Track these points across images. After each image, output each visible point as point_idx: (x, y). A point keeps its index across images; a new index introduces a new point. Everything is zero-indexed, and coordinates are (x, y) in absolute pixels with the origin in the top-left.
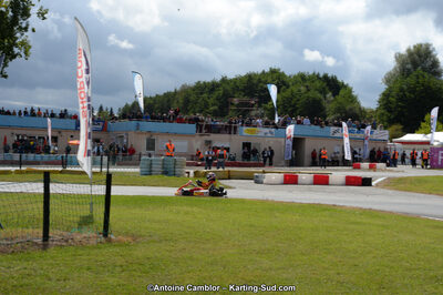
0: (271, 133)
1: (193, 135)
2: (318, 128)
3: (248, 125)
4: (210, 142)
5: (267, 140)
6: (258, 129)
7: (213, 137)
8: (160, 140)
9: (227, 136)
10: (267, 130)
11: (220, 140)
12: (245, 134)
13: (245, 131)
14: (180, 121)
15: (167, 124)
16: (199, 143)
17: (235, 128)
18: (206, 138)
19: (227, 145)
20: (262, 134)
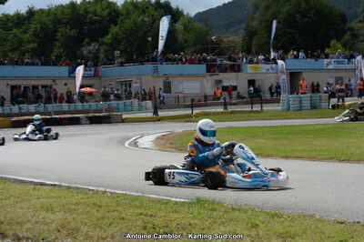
0: (272, 68)
1: (203, 76)
2: (312, 61)
3: (251, 62)
4: (220, 81)
5: (269, 75)
6: (260, 65)
7: (222, 76)
8: (175, 83)
9: (235, 74)
10: (268, 66)
11: (229, 79)
12: (249, 71)
14: (191, 62)
15: (180, 65)
16: (210, 83)
17: (239, 66)
18: (216, 77)
19: (234, 84)
20: (265, 71)
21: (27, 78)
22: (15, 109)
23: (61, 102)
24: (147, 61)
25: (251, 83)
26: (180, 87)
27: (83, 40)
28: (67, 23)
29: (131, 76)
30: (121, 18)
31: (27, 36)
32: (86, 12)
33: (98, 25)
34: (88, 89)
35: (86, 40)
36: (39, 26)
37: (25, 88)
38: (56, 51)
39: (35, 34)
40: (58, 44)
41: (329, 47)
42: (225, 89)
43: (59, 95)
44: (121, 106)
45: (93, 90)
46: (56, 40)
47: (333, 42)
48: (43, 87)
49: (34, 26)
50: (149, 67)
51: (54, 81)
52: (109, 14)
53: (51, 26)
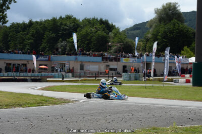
0: (135, 61)
1: (100, 63)
3: (125, 57)
4: (108, 66)
5: (134, 64)
6: (129, 59)
7: (109, 63)
8: (86, 65)
9: (116, 62)
10: (134, 59)
11: (113, 65)
12: (124, 61)
13: (124, 60)
14: (94, 56)
15: (89, 57)
16: (103, 66)
17: (119, 59)
18: (107, 64)
19: (115, 67)
20: (131, 61)
21: (15, 60)
22: (6, 74)
23: (29, 72)
24: (73, 54)
25: (124, 67)
26: (88, 67)
27: (59, 40)
28: (50, 30)
29: (65, 61)
30: (79, 28)
31: (28, 36)
32: (61, 24)
33: (67, 32)
34: (43, 67)
35: (61, 39)
36: (35, 31)
37: (13, 64)
38: (43, 45)
39: (33, 35)
40: (44, 41)
41: (183, 50)
42: (111, 69)
43: (28, 69)
44: (57, 75)
45: (46, 67)
46: (44, 39)
47: (185, 48)
48: (22, 64)
49: (32, 31)
50: (73, 57)
51: (28, 62)
52: (74, 26)
53: (42, 31)
